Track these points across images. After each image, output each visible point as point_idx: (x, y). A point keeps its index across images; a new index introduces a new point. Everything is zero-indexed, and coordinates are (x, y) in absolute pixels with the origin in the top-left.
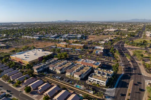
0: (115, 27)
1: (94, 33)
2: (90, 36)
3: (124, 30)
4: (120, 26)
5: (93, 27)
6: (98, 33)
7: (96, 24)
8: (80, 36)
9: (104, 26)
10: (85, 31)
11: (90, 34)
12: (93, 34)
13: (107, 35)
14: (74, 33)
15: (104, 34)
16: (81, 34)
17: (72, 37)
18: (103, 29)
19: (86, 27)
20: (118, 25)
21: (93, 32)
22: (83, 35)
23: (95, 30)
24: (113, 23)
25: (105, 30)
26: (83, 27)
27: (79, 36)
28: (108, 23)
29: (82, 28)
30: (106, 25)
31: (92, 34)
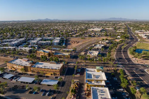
0: (98, 25)
1: (77, 34)
2: (72, 39)
3: (110, 29)
4: (102, 25)
5: (75, 26)
6: (82, 34)
7: (78, 23)
8: (58, 41)
9: (86, 25)
10: (66, 31)
11: (72, 36)
12: (77, 36)
13: (94, 36)
15: (90, 36)
16: (59, 37)
17: (45, 43)
18: (86, 29)
19: (67, 26)
20: (100, 24)
21: (75, 33)
22: (63, 39)
23: (78, 29)
24: (94, 21)
25: (89, 30)
26: (63, 25)
28: (89, 22)
29: (62, 28)
30: (88, 24)
31: (74, 36)
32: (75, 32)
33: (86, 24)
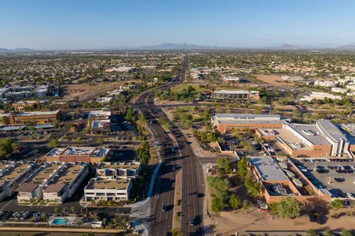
0: (129, 62)
1: (82, 79)
2: (71, 87)
3: (150, 67)
4: (139, 59)
5: (77, 64)
6: (92, 79)
7: (85, 57)
8: (46, 90)
9: (104, 62)
10: (57, 75)
11: (71, 83)
12: (81, 82)
13: (114, 81)
14: (25, 82)
15: (106, 80)
16: (45, 84)
17: (19, 95)
18: (102, 68)
19: (57, 64)
20: (135, 58)
21: (78, 78)
22: (53, 87)
23: (84, 71)
24: (124, 52)
25: (106, 70)
26: (48, 64)
27: (42, 89)
28: (111, 53)
29: (46, 69)
30: (108, 59)
31: (76, 82)
32: (77, 75)
33: (104, 58)
